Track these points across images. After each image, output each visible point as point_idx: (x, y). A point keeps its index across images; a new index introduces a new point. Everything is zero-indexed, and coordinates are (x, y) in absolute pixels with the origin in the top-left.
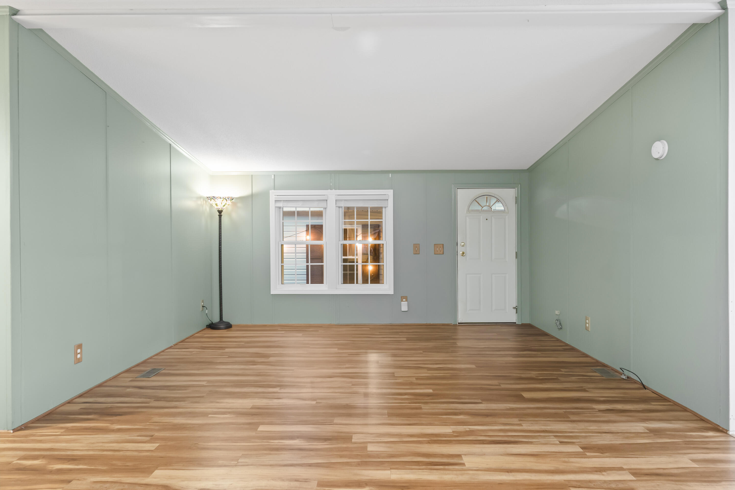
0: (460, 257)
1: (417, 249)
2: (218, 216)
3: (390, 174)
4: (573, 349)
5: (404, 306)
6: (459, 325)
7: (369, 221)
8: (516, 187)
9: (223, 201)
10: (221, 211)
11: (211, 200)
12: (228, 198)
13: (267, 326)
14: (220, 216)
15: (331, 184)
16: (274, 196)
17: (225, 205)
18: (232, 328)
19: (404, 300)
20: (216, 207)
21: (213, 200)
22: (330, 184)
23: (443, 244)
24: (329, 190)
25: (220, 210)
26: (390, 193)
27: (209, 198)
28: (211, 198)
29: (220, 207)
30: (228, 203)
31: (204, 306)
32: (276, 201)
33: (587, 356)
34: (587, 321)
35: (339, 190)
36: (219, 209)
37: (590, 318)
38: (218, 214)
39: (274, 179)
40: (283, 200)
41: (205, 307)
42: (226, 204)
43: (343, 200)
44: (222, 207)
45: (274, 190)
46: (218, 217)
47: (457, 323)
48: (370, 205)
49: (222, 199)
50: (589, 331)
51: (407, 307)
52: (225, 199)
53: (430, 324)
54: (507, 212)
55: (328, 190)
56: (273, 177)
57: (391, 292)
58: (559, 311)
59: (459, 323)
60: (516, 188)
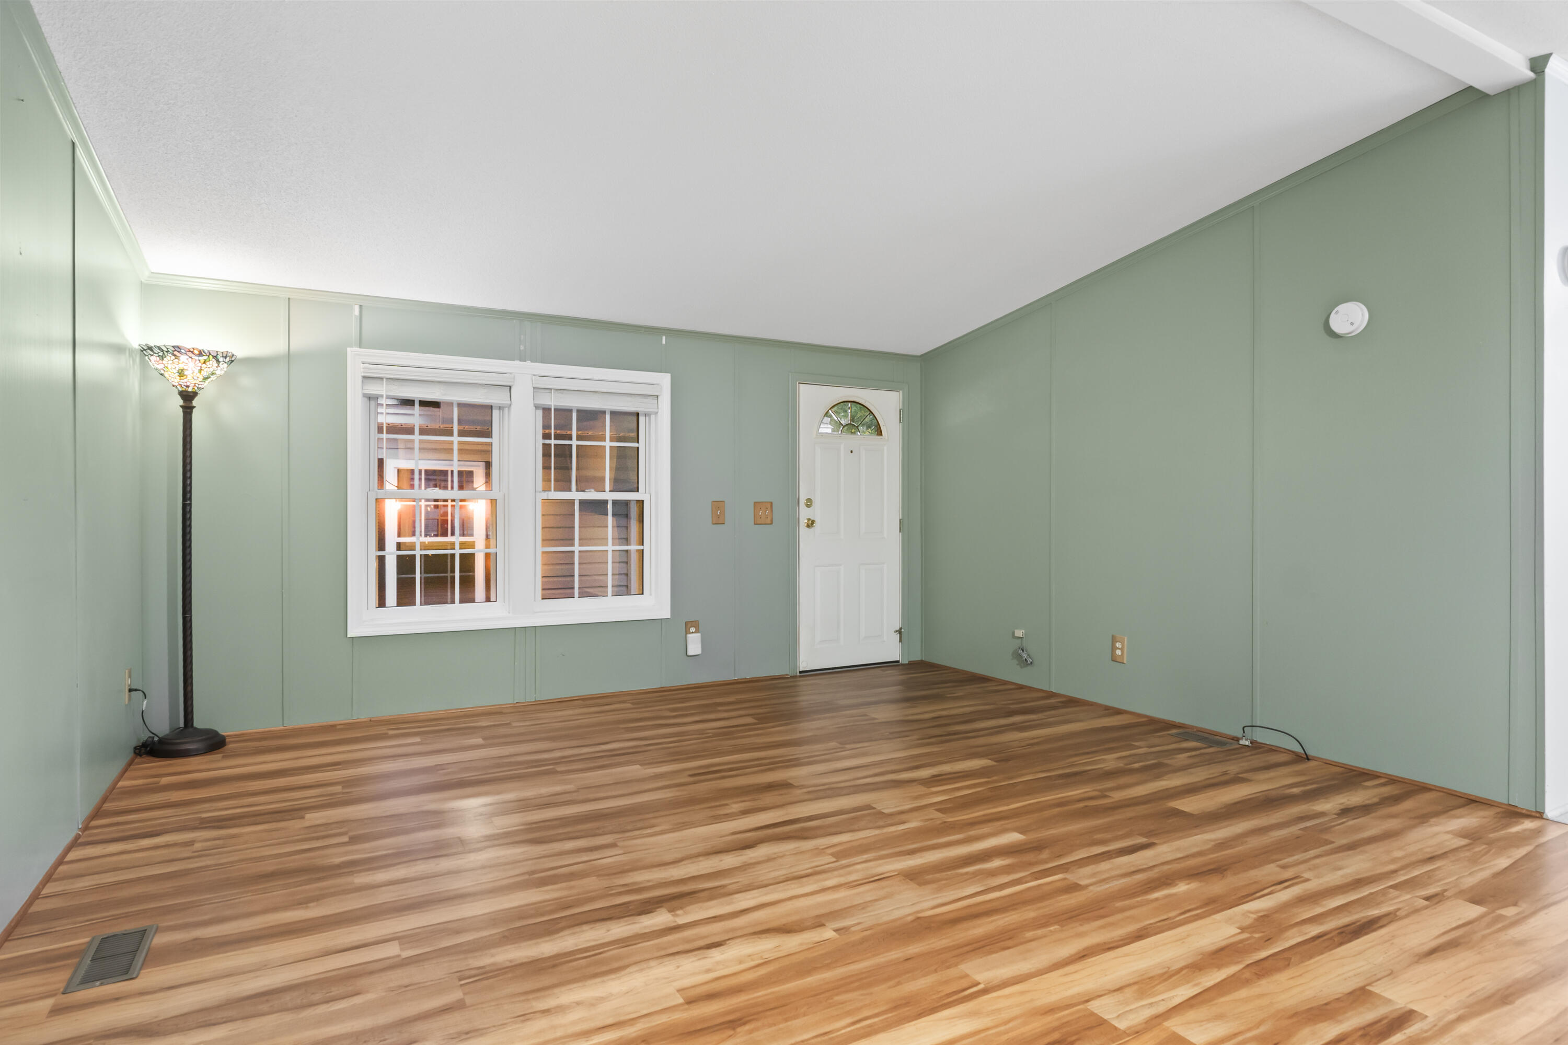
0: (803, 529)
1: (718, 513)
2: (181, 409)
3: (664, 338)
4: (1072, 702)
5: (694, 645)
6: (800, 676)
7: (608, 444)
8: (901, 390)
9: (208, 363)
10: (191, 394)
11: (162, 358)
12: (224, 355)
13: (338, 727)
14: (188, 410)
15: (522, 348)
16: (362, 364)
17: (210, 377)
18: (226, 747)
19: (693, 630)
20: (176, 380)
21: (173, 357)
22: (520, 347)
23: (772, 503)
24: (517, 362)
25: (190, 389)
26: (664, 380)
27: (156, 350)
28: (162, 351)
29: (192, 380)
30: (219, 372)
31: (133, 687)
32: (364, 377)
33: (1118, 712)
34: (1118, 645)
35: (542, 363)
36: (188, 386)
37: (1126, 639)
38: (181, 402)
39: (359, 318)
40: (387, 379)
41: (136, 690)
42: (213, 374)
43: (551, 389)
44: (197, 382)
45: (360, 348)
46: (182, 414)
47: (797, 672)
48: (609, 405)
49: (205, 358)
50: (1124, 663)
51: (700, 646)
52: (214, 357)
53: (746, 679)
54: (887, 438)
55: (514, 360)
56: (357, 312)
57: (666, 613)
58: (1024, 631)
59: (800, 672)
60: (901, 392)
